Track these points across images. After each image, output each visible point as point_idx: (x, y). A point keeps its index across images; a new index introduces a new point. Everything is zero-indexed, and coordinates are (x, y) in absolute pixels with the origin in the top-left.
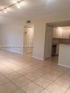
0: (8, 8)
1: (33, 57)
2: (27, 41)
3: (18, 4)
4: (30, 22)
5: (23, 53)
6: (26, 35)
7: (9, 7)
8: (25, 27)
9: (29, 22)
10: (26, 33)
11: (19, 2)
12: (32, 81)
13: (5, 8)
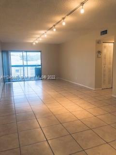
0: (67, 17)
1: (113, 95)
2: (103, 66)
3: (81, 6)
4: (106, 33)
5: (95, 88)
6: (99, 56)
7: (68, 15)
8: (98, 42)
9: (104, 32)
10: (99, 52)
11: (82, 4)
12: (107, 143)
13: (64, 18)
